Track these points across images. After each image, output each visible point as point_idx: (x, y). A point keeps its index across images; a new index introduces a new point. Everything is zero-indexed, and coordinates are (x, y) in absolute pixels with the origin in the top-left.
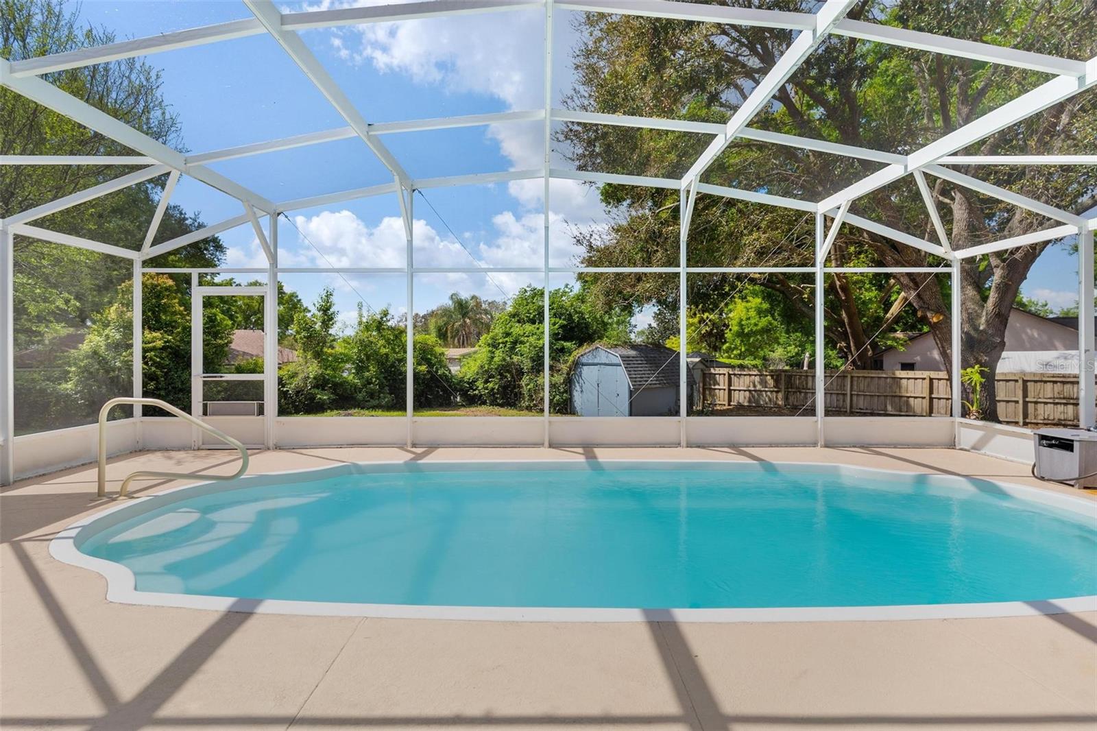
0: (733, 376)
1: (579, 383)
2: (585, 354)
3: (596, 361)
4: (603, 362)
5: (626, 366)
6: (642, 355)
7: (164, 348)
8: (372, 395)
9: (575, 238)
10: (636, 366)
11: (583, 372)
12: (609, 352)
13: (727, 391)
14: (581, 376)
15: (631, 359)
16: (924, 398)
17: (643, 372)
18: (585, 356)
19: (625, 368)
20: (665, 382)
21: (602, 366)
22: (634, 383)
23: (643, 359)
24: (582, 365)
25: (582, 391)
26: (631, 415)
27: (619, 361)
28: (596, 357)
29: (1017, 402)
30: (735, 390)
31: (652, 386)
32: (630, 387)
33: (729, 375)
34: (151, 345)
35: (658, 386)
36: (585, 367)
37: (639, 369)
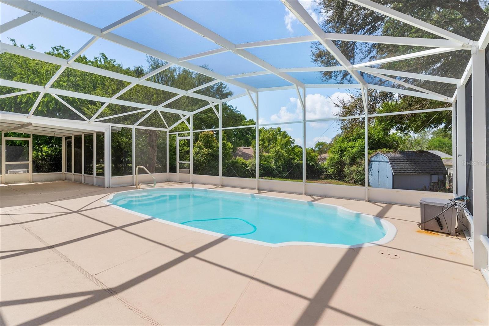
1: (371, 170)
2: (373, 156)
3: (378, 160)
4: (381, 160)
5: (391, 162)
6: (405, 157)
7: (208, 154)
8: (280, 172)
9: (335, 103)
10: (399, 162)
11: (372, 165)
12: (383, 156)
14: (371, 167)
15: (395, 159)
17: (404, 166)
18: (373, 157)
19: (390, 163)
20: (420, 172)
21: (380, 162)
22: (395, 172)
23: (405, 159)
24: (372, 162)
25: (372, 175)
26: (393, 188)
27: (387, 160)
28: (378, 158)
31: (409, 174)
32: (393, 174)
34: (204, 153)
35: (414, 174)
36: (373, 163)
37: (401, 164)
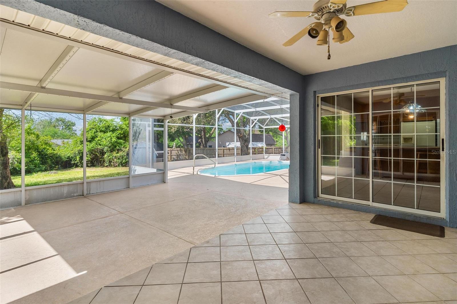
0: (172, 151)
3: (141, 147)
13: (170, 156)
16: (222, 154)
28: (141, 145)
29: (240, 154)
30: (173, 155)
32: (157, 155)
33: (171, 150)
